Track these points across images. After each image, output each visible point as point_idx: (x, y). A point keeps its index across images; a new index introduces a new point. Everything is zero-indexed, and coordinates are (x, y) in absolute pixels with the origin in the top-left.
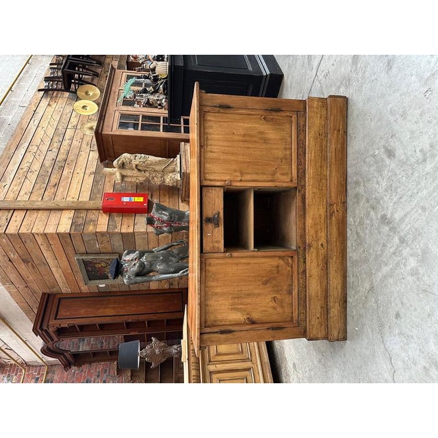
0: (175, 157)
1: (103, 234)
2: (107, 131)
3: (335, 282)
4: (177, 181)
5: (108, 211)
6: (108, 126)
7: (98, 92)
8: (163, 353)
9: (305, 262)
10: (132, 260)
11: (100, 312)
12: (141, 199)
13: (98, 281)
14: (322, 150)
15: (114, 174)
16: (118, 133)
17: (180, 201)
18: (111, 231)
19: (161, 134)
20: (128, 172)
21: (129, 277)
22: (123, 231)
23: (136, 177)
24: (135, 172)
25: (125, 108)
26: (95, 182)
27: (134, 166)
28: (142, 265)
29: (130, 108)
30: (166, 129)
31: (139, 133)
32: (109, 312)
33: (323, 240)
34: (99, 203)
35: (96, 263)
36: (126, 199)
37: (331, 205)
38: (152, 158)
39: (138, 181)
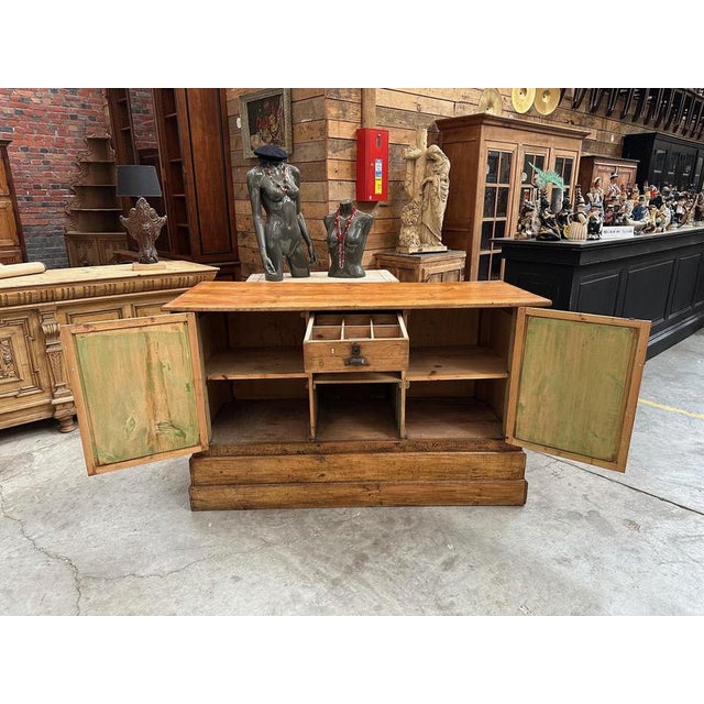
0: (444, 243)
1: (324, 130)
2: (485, 132)
3: (273, 494)
4: (407, 247)
5: (361, 138)
6: (493, 134)
7: (548, 112)
8: (144, 234)
9: (299, 453)
10: (285, 182)
11: (197, 121)
12: (378, 190)
13: (246, 117)
14: (453, 474)
15: (418, 145)
16: (482, 150)
17: (376, 252)
18: (329, 143)
19: (480, 219)
20: (420, 168)
21: (259, 177)
22: (329, 163)
23: (413, 182)
24: (420, 180)
25: (521, 160)
26: (405, 114)
27: (430, 178)
28: (277, 198)
29: (521, 167)
30: (487, 226)
31: (482, 184)
32: (197, 135)
33: (329, 477)
34: (373, 123)
35: (276, 116)
36: (378, 166)
37: (378, 487)
38: (442, 207)
39: (407, 183)
